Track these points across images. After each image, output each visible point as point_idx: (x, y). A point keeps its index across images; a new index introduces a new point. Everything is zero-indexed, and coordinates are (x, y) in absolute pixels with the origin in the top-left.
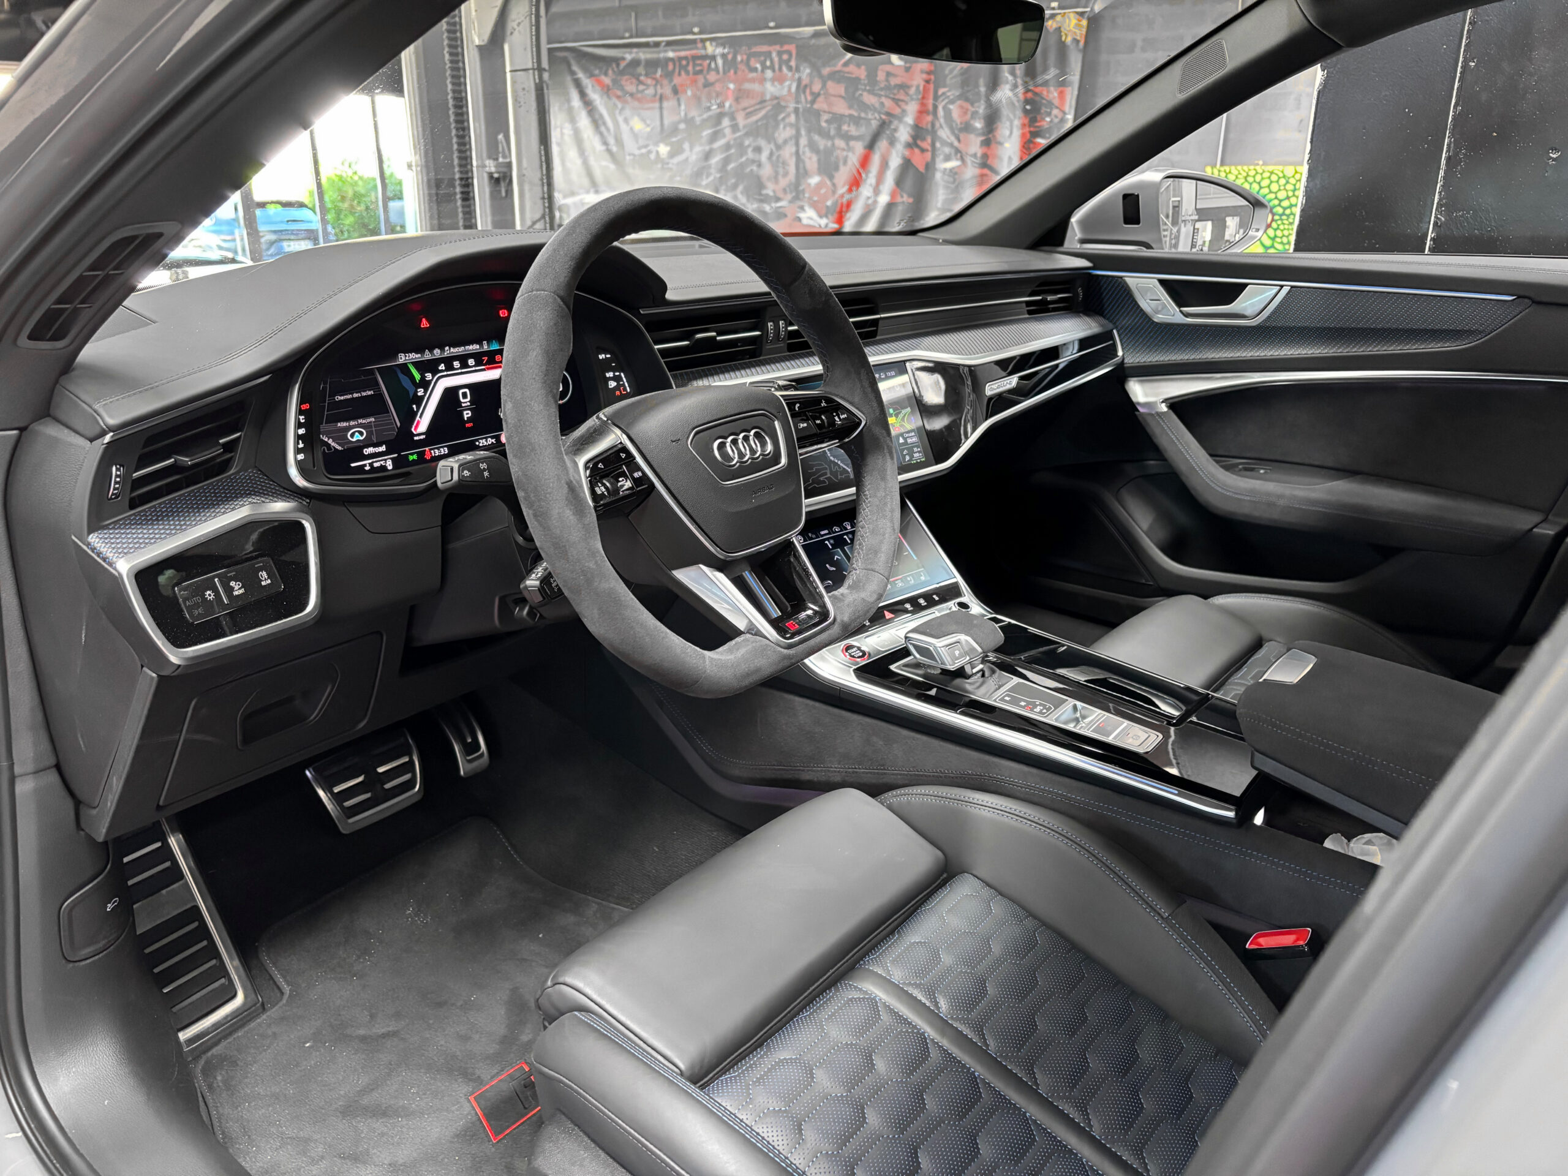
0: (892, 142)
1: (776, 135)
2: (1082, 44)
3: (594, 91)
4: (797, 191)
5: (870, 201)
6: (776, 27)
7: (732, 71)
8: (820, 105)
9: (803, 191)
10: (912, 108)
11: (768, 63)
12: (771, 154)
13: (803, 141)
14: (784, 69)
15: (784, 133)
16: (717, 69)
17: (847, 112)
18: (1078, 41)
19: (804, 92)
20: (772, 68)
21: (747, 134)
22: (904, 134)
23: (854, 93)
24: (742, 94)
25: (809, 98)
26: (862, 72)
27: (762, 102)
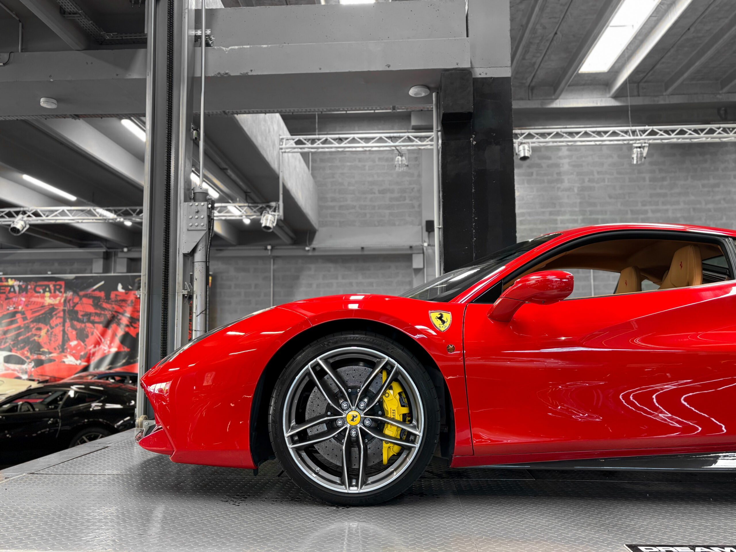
0: (119, 324)
1: (51, 322)
4: (63, 349)
5: (106, 352)
6: (52, 274)
7: (24, 293)
8: (78, 308)
9: (67, 349)
10: (129, 309)
11: (47, 289)
12: (48, 331)
13: (68, 323)
14: (57, 293)
15: (56, 321)
16: (15, 291)
17: (94, 311)
19: (69, 302)
20: (50, 291)
21: (32, 322)
22: (125, 321)
23: (98, 303)
24: (30, 303)
25: (72, 305)
26: (102, 294)
27: (42, 307)
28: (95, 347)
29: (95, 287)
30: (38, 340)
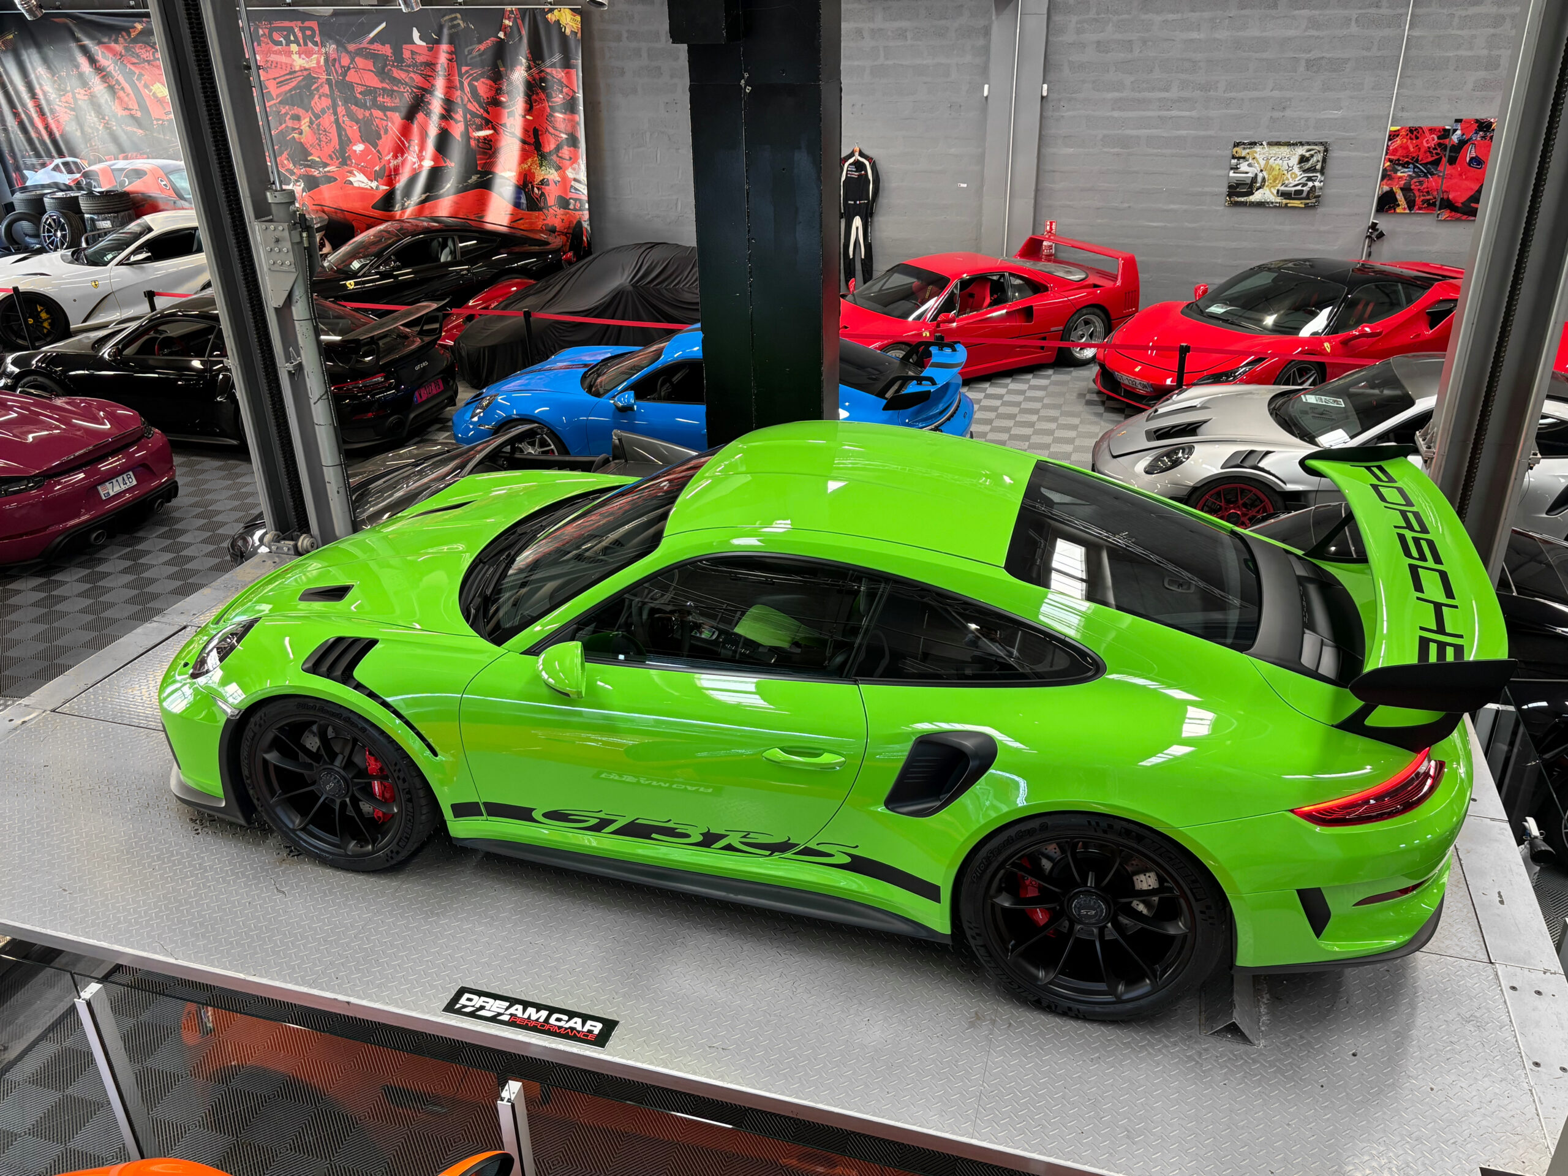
0: (428, 114)
1: (313, 104)
2: (579, 35)
3: (104, 57)
4: (344, 158)
5: (416, 166)
6: (292, 5)
8: (352, 77)
9: (350, 158)
10: (440, 84)
11: (292, 38)
12: (311, 122)
13: (341, 110)
14: (310, 44)
15: (320, 103)
17: (380, 85)
18: (576, 33)
19: (334, 66)
20: (297, 41)
21: (280, 102)
22: (436, 105)
23: (383, 68)
24: (269, 65)
25: (340, 71)
26: (387, 50)
27: (291, 73)
28: (395, 157)
29: (372, 35)
30: (299, 139)
